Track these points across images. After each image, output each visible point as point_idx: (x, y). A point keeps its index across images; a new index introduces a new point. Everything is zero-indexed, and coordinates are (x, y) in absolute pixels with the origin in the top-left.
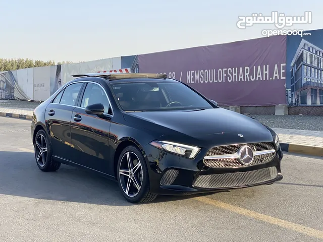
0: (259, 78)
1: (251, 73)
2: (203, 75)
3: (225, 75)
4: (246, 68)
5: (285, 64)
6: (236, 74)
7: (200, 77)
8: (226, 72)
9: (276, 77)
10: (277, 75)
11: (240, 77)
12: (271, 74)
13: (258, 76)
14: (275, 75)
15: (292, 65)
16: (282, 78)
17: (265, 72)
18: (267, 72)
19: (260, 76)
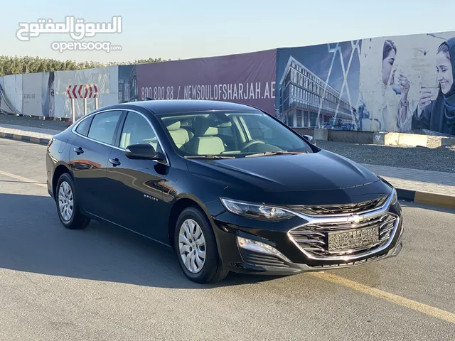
0: (252, 96)
1: (244, 92)
2: (200, 91)
3: (220, 92)
4: (240, 84)
5: (274, 83)
6: (231, 91)
7: (197, 93)
8: (221, 88)
9: (267, 96)
10: (268, 94)
11: (234, 95)
12: (263, 93)
13: (251, 94)
14: (266, 94)
15: (281, 83)
16: (272, 97)
17: (257, 90)
18: (259, 90)
19: (253, 94)
